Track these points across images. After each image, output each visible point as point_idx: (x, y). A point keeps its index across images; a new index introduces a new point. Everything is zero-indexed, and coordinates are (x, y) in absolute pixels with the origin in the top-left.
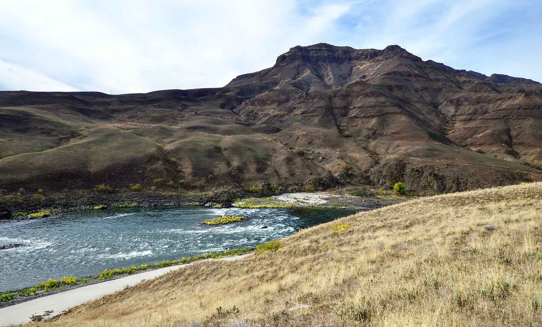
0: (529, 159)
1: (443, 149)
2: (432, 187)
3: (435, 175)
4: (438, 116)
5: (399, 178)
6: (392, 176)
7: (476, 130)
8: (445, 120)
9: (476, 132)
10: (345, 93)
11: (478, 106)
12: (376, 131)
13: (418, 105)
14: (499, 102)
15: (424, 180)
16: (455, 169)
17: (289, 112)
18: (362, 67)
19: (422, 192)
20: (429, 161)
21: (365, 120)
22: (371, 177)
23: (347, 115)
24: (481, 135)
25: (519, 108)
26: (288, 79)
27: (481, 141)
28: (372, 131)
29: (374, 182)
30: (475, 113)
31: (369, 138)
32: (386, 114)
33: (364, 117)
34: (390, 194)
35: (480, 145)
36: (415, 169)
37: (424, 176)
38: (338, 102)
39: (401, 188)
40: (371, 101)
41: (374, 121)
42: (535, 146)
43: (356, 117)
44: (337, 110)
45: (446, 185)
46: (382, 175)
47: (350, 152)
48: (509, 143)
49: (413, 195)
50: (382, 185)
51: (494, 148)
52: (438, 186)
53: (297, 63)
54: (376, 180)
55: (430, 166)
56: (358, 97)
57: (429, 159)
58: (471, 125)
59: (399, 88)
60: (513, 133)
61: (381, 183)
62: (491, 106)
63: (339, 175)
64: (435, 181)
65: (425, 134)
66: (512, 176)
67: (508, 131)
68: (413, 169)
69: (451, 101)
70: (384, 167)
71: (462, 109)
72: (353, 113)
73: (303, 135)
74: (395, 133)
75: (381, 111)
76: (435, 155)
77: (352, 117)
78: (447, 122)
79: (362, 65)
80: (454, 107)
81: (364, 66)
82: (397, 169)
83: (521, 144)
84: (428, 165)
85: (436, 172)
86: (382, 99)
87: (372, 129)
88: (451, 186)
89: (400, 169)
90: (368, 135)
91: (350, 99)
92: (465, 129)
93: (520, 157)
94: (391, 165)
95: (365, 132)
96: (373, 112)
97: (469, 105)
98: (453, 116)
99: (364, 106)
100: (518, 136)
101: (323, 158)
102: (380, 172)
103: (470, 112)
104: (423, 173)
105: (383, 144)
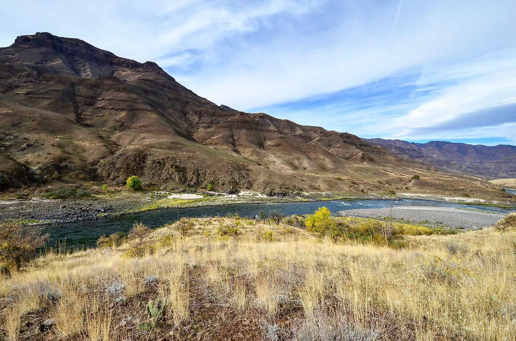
0: (247, 156)
1: (187, 143)
2: (173, 180)
3: (177, 167)
4: (186, 121)
5: (138, 171)
6: (128, 168)
7: (213, 134)
8: (191, 125)
9: (212, 135)
10: (93, 84)
11: (213, 118)
12: (124, 123)
13: (171, 111)
14: (226, 117)
15: (166, 172)
16: (195, 161)
17: (6, 89)
18: (123, 73)
19: (164, 185)
20: (172, 153)
21: (113, 112)
22: (99, 171)
23: (93, 105)
24: (216, 137)
25: (238, 122)
26: (29, 62)
27: (216, 142)
28: (120, 123)
29: (102, 177)
30: (211, 123)
31: (116, 129)
32: (137, 109)
33: (112, 109)
34: (120, 191)
35: (216, 144)
36: (156, 161)
37: (166, 168)
38: (82, 90)
39: (135, 183)
40: (123, 95)
41: (123, 114)
42: (249, 147)
43: (103, 108)
44: (80, 98)
45: (187, 177)
46: (115, 167)
47: (78, 140)
48: (234, 144)
49: (152, 190)
50: (114, 179)
51: (225, 147)
52: (180, 179)
53: (44, 50)
54: (105, 174)
55: (172, 157)
56: (109, 90)
57: (171, 151)
58: (209, 130)
59: (155, 94)
60: (236, 138)
61: (112, 177)
62: (221, 119)
63: (40, 168)
64: (176, 173)
65: (172, 130)
66: (238, 167)
67: (232, 136)
68: (154, 161)
69: (196, 112)
70: (118, 158)
71: (204, 119)
72: (100, 104)
73: (7, 114)
74: (143, 126)
75: (131, 106)
76: (179, 148)
77: (98, 107)
78: (193, 127)
79: (124, 72)
80: (197, 117)
81: (126, 73)
82: (135, 160)
83: (241, 145)
84: (170, 156)
85: (178, 164)
86: (134, 96)
87: (120, 121)
88: (192, 177)
89: (140, 160)
90: (115, 126)
91: (99, 90)
92: (205, 132)
93: (241, 155)
94: (129, 156)
95: (111, 124)
96: (123, 105)
97: (208, 117)
98: (197, 123)
99: (114, 99)
100: (238, 140)
101: (28, 145)
102: (113, 163)
103: (209, 121)
104: (165, 165)
105: (129, 135)
